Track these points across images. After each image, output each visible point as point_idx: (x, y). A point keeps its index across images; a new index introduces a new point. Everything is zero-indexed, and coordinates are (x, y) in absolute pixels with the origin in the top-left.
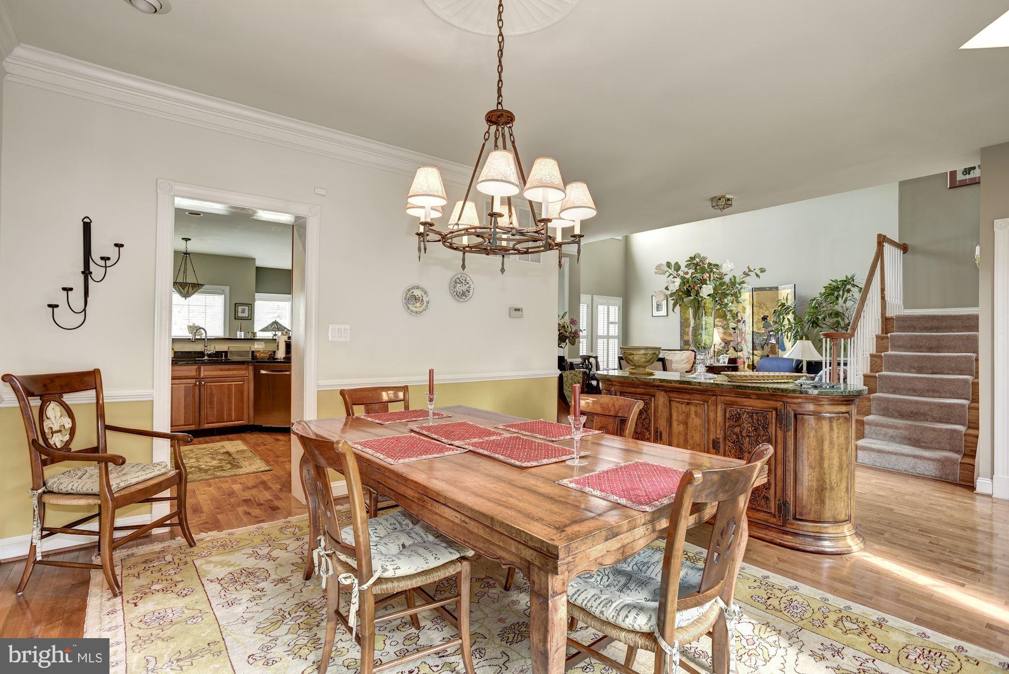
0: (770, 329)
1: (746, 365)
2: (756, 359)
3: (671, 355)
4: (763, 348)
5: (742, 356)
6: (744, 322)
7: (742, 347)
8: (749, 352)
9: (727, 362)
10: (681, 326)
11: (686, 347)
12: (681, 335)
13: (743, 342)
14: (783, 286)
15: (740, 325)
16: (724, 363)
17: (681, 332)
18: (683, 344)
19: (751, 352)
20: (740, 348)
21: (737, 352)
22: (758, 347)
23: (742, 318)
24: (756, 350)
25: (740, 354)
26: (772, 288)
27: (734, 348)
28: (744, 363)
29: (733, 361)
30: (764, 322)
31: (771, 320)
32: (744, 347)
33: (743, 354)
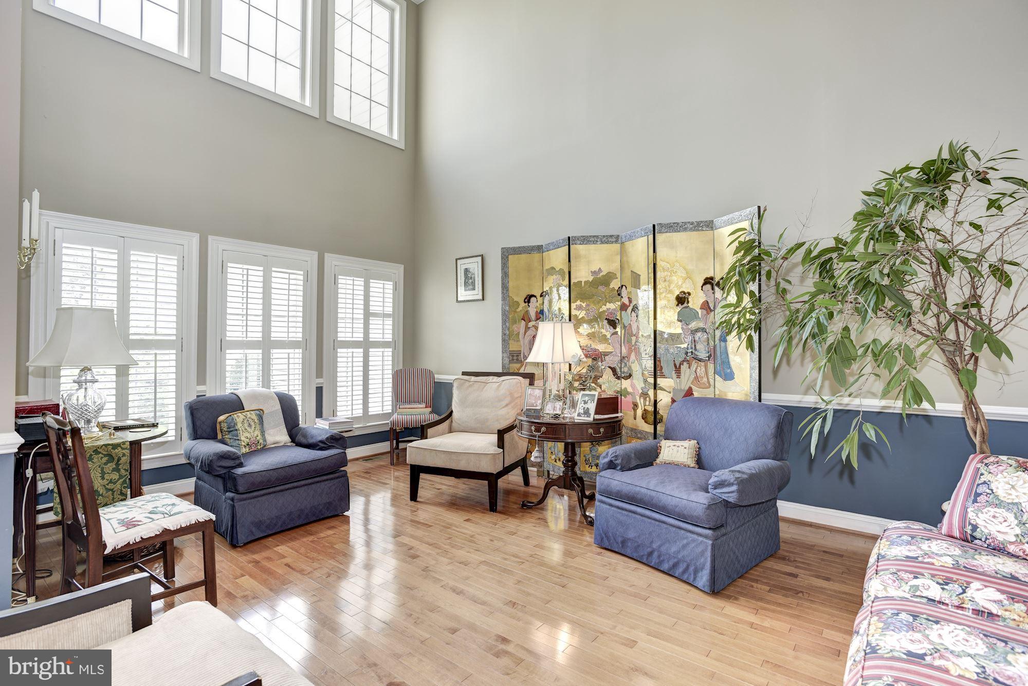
0: (693, 325)
1: (639, 412)
2: (664, 399)
3: (476, 386)
4: (678, 370)
5: (630, 390)
6: (635, 308)
7: (630, 368)
8: (645, 381)
9: (592, 411)
10: (504, 322)
11: (514, 367)
12: (504, 340)
13: (633, 357)
14: (725, 218)
15: (627, 317)
16: (587, 412)
17: (504, 334)
18: (507, 361)
19: (651, 380)
20: (626, 369)
21: (618, 378)
22: (667, 368)
23: (630, 301)
24: (663, 376)
25: (626, 384)
26: (699, 223)
27: (614, 370)
28: (635, 406)
29: (609, 404)
30: (679, 309)
31: (696, 302)
32: (636, 368)
33: (633, 386)
